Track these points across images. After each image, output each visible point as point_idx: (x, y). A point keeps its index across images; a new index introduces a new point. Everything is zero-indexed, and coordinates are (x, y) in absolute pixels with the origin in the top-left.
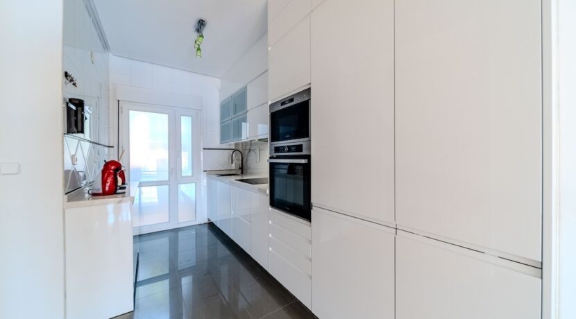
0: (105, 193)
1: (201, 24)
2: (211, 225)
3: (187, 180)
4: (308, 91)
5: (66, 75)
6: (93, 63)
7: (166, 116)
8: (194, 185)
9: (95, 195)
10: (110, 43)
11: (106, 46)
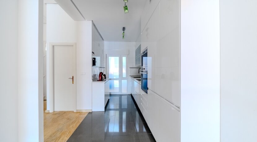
0: (100, 80)
1: (124, 29)
2: (131, 95)
3: (124, 79)
4: (147, 50)
5: (93, 52)
6: (99, 46)
7: (118, 57)
8: (126, 80)
9: (98, 81)
10: (104, 39)
11: (103, 39)
